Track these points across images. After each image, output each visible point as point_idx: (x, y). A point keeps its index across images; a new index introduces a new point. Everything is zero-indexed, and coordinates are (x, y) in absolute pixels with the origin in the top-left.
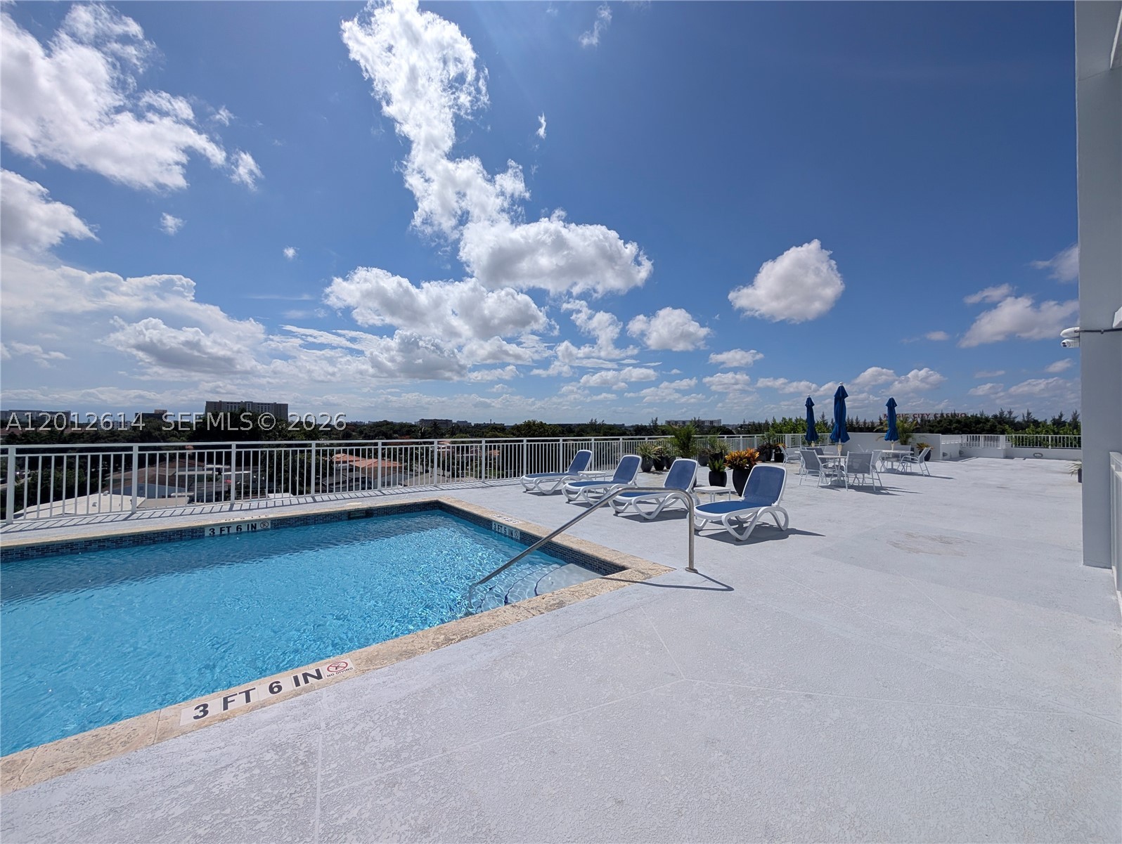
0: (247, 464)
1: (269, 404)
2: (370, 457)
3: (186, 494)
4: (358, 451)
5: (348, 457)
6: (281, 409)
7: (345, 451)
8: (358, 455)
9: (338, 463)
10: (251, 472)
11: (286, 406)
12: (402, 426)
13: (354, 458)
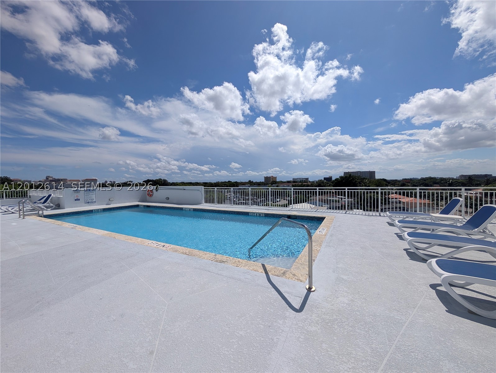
0: (351, 197)
1: (367, 172)
2: (411, 197)
3: (326, 206)
4: (404, 193)
5: (398, 196)
6: (372, 174)
7: (396, 193)
8: (404, 195)
9: (392, 198)
10: (353, 200)
11: (374, 172)
12: (442, 179)
13: (402, 196)
